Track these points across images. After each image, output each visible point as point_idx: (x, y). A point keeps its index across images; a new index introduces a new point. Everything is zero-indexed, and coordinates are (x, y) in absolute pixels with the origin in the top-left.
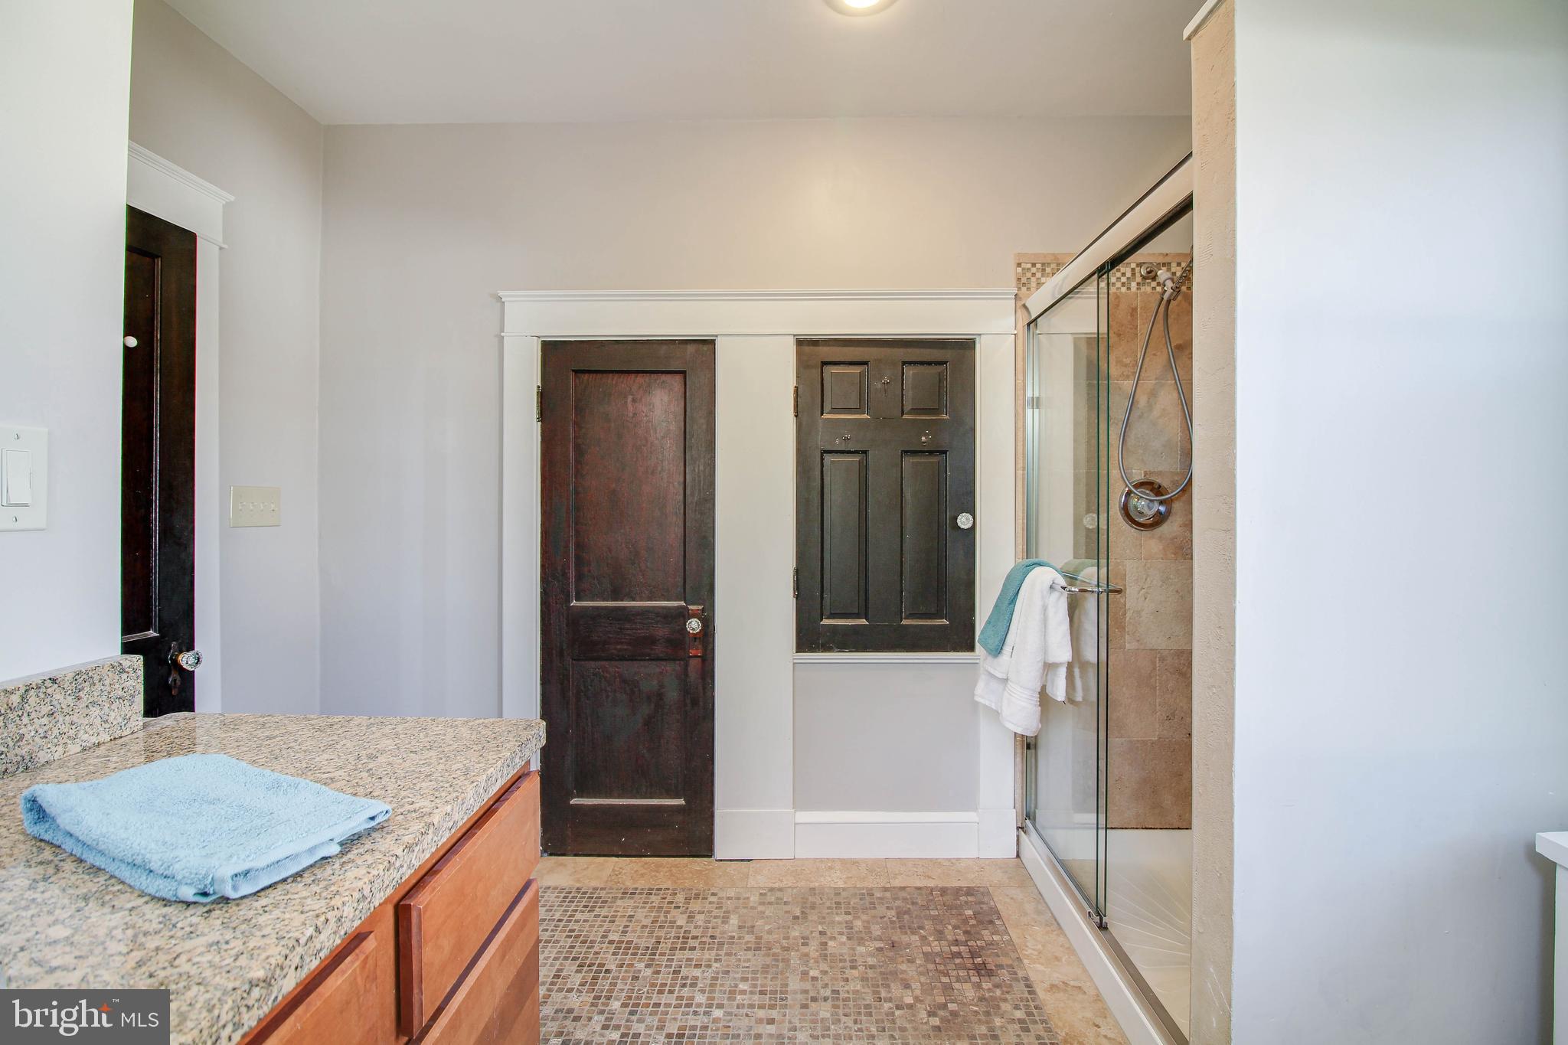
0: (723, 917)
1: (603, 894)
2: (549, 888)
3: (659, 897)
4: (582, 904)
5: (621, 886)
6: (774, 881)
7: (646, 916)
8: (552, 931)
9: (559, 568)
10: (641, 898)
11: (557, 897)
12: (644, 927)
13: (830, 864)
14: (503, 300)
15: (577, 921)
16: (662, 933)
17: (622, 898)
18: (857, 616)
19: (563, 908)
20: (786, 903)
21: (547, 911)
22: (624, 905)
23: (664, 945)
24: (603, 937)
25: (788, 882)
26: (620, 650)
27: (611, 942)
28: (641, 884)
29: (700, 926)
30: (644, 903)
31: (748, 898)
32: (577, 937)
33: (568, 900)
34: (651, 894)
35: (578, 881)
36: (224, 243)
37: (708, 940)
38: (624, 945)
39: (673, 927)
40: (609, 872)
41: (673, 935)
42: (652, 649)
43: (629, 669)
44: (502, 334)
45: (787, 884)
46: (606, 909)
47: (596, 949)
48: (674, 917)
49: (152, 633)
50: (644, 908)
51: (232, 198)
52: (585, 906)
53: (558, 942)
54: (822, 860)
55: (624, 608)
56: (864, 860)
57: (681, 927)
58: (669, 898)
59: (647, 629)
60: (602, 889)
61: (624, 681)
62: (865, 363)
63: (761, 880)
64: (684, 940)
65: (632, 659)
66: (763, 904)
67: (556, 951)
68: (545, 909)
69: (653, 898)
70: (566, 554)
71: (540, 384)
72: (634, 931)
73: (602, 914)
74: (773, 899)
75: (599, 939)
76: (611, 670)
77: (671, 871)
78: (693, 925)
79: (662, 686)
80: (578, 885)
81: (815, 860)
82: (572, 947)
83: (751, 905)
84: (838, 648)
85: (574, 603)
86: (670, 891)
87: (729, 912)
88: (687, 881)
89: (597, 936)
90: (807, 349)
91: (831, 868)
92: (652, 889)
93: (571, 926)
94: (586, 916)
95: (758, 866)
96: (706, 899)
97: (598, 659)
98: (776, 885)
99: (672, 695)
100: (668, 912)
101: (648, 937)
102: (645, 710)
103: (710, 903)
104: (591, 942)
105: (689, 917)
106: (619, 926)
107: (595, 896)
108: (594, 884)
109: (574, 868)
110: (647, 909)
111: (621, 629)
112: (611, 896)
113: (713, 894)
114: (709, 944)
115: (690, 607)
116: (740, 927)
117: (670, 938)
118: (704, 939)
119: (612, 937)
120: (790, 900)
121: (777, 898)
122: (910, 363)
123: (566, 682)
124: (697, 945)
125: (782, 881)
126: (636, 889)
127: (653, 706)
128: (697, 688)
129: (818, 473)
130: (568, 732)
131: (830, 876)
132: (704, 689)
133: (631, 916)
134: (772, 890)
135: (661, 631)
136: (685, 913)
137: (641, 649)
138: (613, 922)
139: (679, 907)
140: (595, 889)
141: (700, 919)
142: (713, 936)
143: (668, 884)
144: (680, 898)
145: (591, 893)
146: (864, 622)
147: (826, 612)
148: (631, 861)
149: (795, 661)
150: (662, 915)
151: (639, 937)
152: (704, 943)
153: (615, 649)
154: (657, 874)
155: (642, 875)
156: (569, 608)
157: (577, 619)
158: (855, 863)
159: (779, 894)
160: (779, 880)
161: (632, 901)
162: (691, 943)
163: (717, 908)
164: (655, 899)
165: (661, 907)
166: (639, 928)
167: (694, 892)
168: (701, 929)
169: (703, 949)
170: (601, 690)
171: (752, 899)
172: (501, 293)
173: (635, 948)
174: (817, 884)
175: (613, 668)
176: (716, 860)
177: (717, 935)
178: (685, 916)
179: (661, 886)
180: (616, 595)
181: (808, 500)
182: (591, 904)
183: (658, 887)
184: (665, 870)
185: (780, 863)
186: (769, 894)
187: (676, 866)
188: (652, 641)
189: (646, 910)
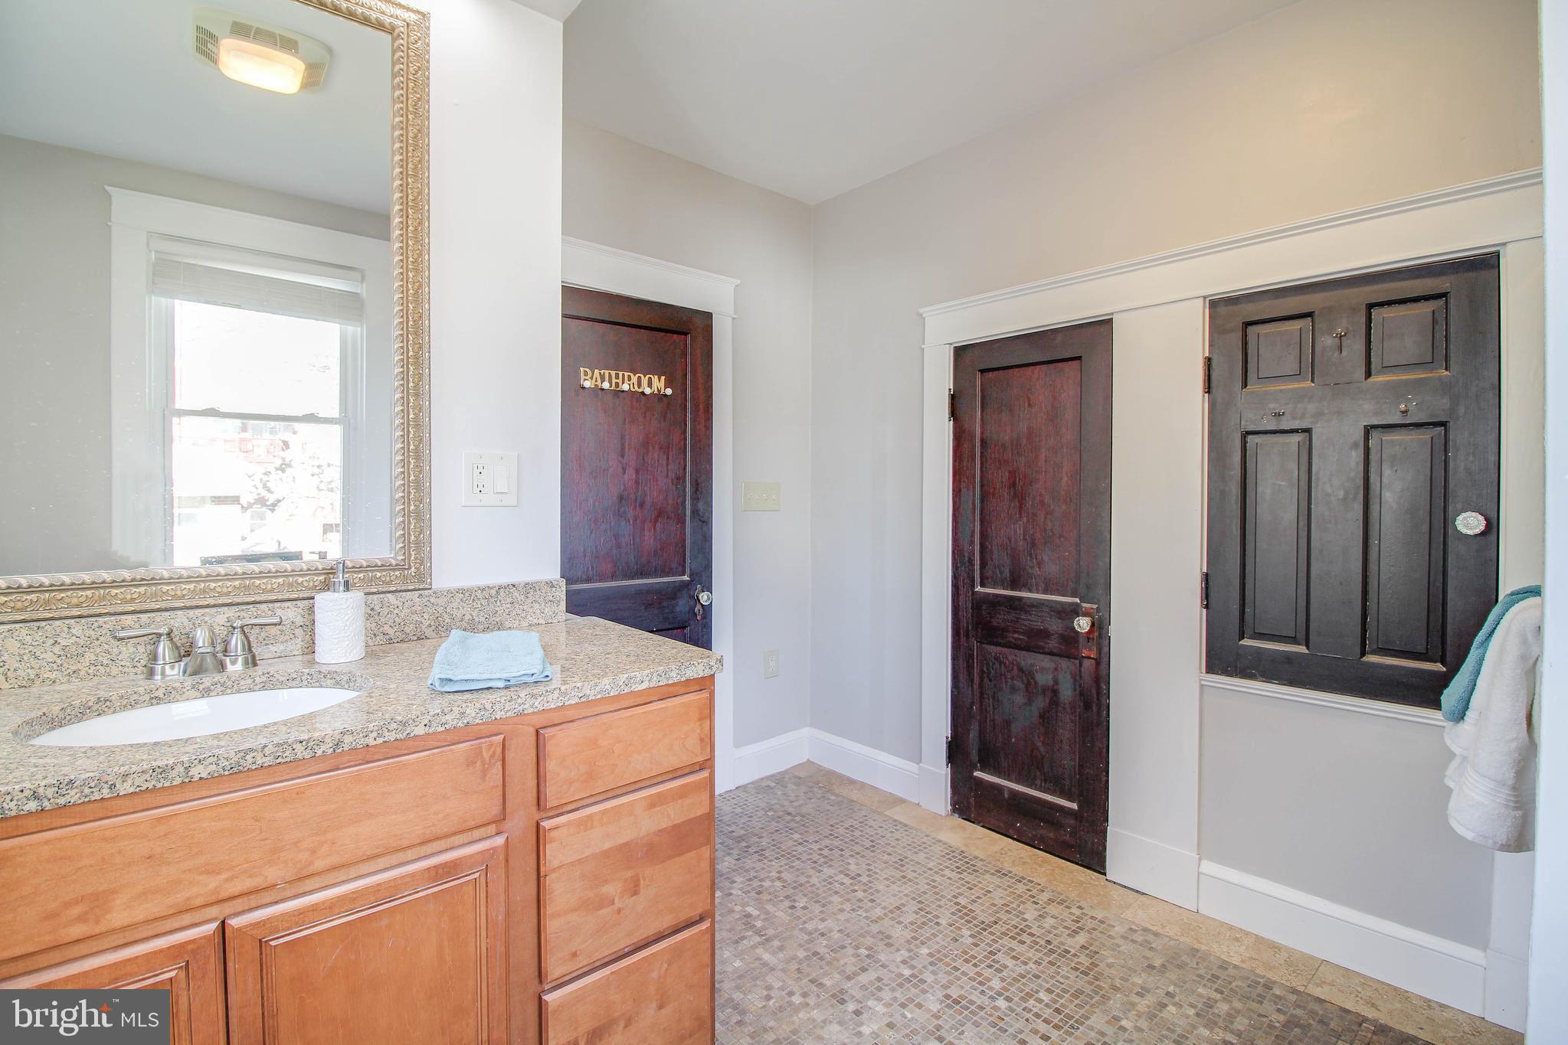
0: (1074, 931)
1: (979, 864)
2: (940, 841)
3: (1026, 888)
4: (957, 865)
5: (999, 864)
6: (1153, 923)
7: (1002, 897)
8: (919, 874)
9: (966, 555)
10: (1009, 881)
11: (942, 851)
12: (994, 905)
13: (1237, 935)
14: (924, 316)
15: (943, 876)
16: (1004, 917)
17: (993, 874)
18: (1293, 640)
19: (940, 861)
20: (1151, 949)
21: (926, 858)
22: (990, 881)
23: (999, 927)
24: (955, 897)
25: (1171, 931)
26: (1016, 639)
27: (957, 904)
28: (1018, 870)
29: (1044, 928)
30: (1009, 887)
31: (1114, 926)
32: (935, 887)
33: (948, 857)
34: (1020, 881)
35: (966, 845)
36: (735, 313)
37: (1043, 943)
38: (965, 911)
39: (1018, 917)
40: (997, 848)
41: (1013, 923)
42: (1045, 643)
43: (1027, 659)
44: (923, 346)
45: (1168, 932)
46: (973, 877)
47: (942, 903)
48: (1026, 909)
49: (686, 578)
50: (1006, 890)
51: (739, 282)
52: (958, 868)
53: (917, 884)
54: (1231, 928)
55: (1020, 599)
56: (1288, 949)
57: (1026, 920)
58: (1034, 892)
59: (1041, 622)
60: (981, 860)
61: (1021, 670)
62: (1310, 315)
63: (1140, 916)
64: (1020, 932)
65: (1028, 649)
66: (1124, 937)
67: (910, 889)
68: (925, 855)
69: (1020, 886)
70: (972, 543)
71: (952, 387)
72: (982, 904)
73: (966, 879)
74: (1140, 939)
75: (949, 897)
76: (1010, 658)
77: (1053, 870)
78: (1038, 924)
79: (1056, 682)
80: (963, 849)
81: (1222, 924)
82: (925, 893)
83: (1111, 933)
84: (1263, 676)
85: (978, 589)
86: (1040, 887)
87: (1082, 929)
88: (1062, 886)
89: (949, 893)
90: (1222, 310)
91: (1237, 939)
92: (1025, 879)
93: (937, 878)
94: (953, 875)
95: (1148, 902)
96: (1069, 908)
97: (997, 644)
98: (1154, 929)
99: (1067, 692)
100: (1024, 903)
101: (990, 914)
102: (1040, 703)
103: (1071, 913)
104: (942, 896)
105: (1040, 916)
106: (973, 894)
107: (972, 863)
108: (977, 853)
109: (971, 834)
110: (1007, 892)
111: (1017, 618)
112: (984, 868)
113: (1080, 908)
114: (1040, 946)
115: (1084, 605)
116: (1083, 947)
117: (1008, 924)
118: (1038, 940)
119: (962, 901)
120: (1159, 948)
121: (1146, 941)
122: (1381, 304)
123: (971, 661)
124: (1028, 942)
125: (1163, 927)
126: (1010, 872)
127: (1047, 701)
128: (1091, 692)
129: (1237, 458)
130: (972, 708)
131: (1228, 947)
132: (1098, 693)
133: (990, 892)
134: (1146, 930)
135: (1055, 626)
136: (1039, 910)
137: (1035, 641)
138: (971, 889)
139: (1037, 903)
140: (976, 858)
141: (1049, 922)
142: (1049, 941)
143: (1043, 881)
144: (1045, 896)
145: (970, 860)
146: (1302, 649)
147: (1248, 631)
148: (1023, 848)
149: (1203, 683)
150: (1017, 902)
151: (983, 911)
152: (1036, 943)
153: (1013, 638)
154: (1039, 869)
155: (1025, 863)
156: (973, 593)
157: (982, 605)
158: (1275, 947)
159: (1151, 937)
160: (1162, 925)
161: (999, 880)
162: (1024, 937)
163: (1073, 921)
164: (1021, 888)
165: (1021, 896)
166: (988, 904)
167: (1062, 897)
168: (1043, 931)
169: (1032, 947)
170: (1001, 675)
171: (1116, 929)
172: (921, 311)
173: (973, 917)
174: (1204, 948)
175: (1011, 655)
176: (1107, 880)
177: (1055, 943)
178: (1037, 913)
179: (1034, 879)
180: (1015, 583)
181: (1223, 493)
182: (963, 868)
183: (1031, 879)
184: (1050, 867)
185: (1177, 910)
186: (1139, 933)
187: (1062, 869)
188: (1045, 634)
189: (1005, 892)
